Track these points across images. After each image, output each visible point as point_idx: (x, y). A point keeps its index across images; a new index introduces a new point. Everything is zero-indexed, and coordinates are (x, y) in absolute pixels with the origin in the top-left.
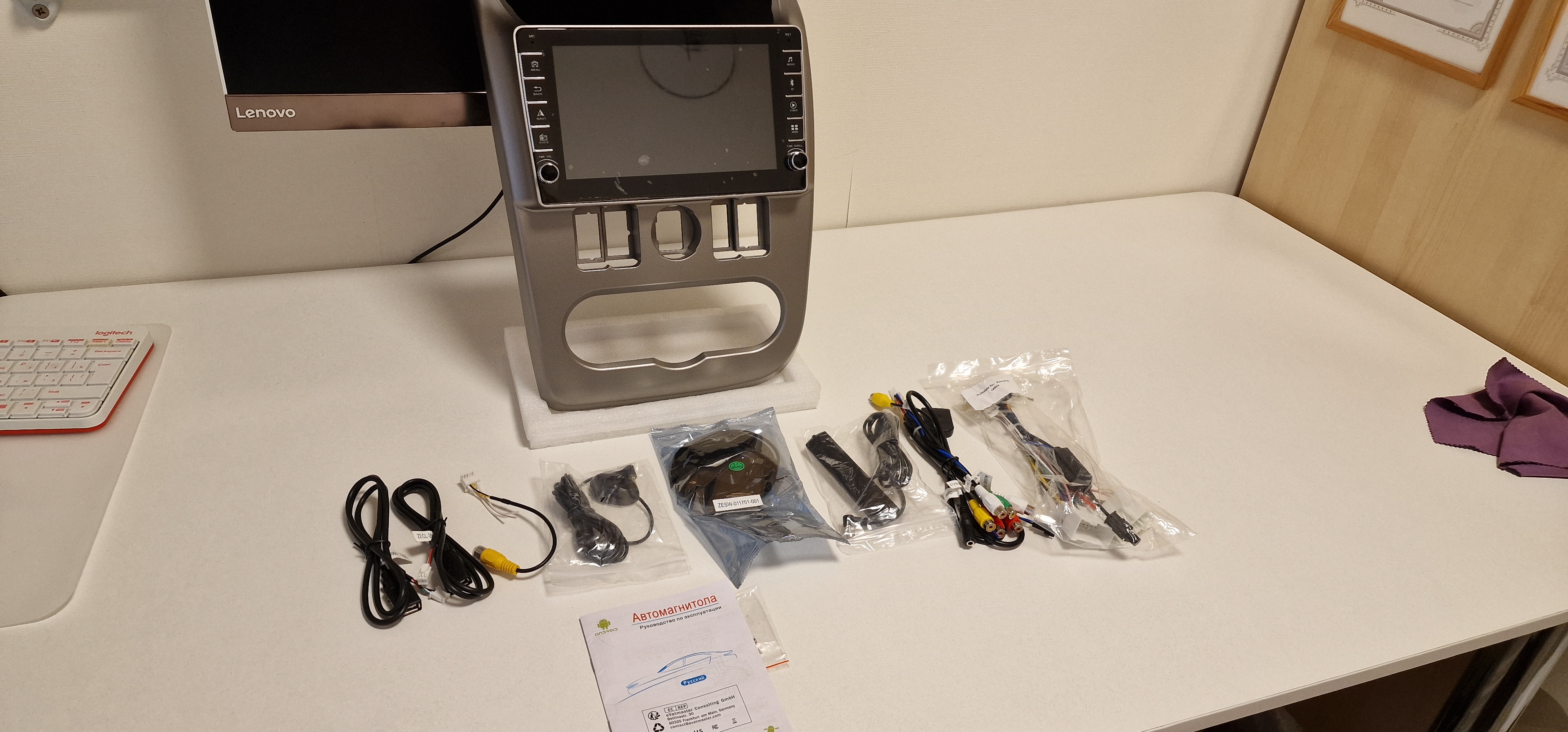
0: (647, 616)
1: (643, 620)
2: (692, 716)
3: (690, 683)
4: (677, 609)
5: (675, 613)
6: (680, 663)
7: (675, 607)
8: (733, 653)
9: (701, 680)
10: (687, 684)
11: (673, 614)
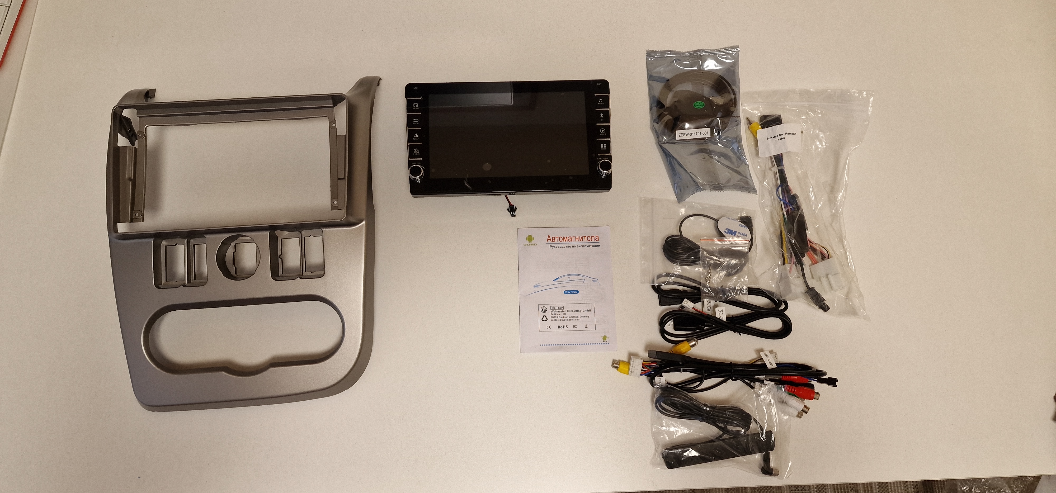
0: (556, 239)
1: (553, 241)
2: (564, 316)
3: (569, 293)
4: (574, 238)
5: (572, 242)
6: (566, 278)
8: (598, 281)
9: (575, 293)
10: (567, 293)
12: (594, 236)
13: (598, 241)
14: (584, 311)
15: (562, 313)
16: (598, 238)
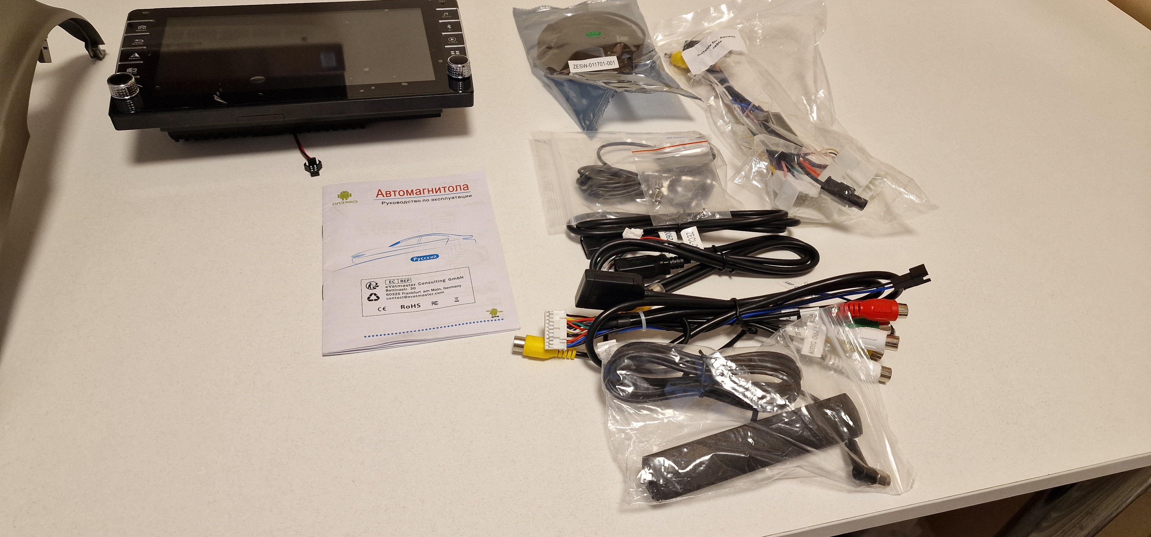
0: (392, 193)
1: (387, 196)
2: (413, 291)
3: (420, 260)
4: (426, 191)
5: (422, 195)
6: (415, 241)
7: (423, 189)
8: (473, 238)
9: (432, 259)
10: (417, 260)
11: (420, 195)
12: (460, 186)
13: (467, 191)
14: (450, 279)
15: (409, 288)
16: (467, 187)
